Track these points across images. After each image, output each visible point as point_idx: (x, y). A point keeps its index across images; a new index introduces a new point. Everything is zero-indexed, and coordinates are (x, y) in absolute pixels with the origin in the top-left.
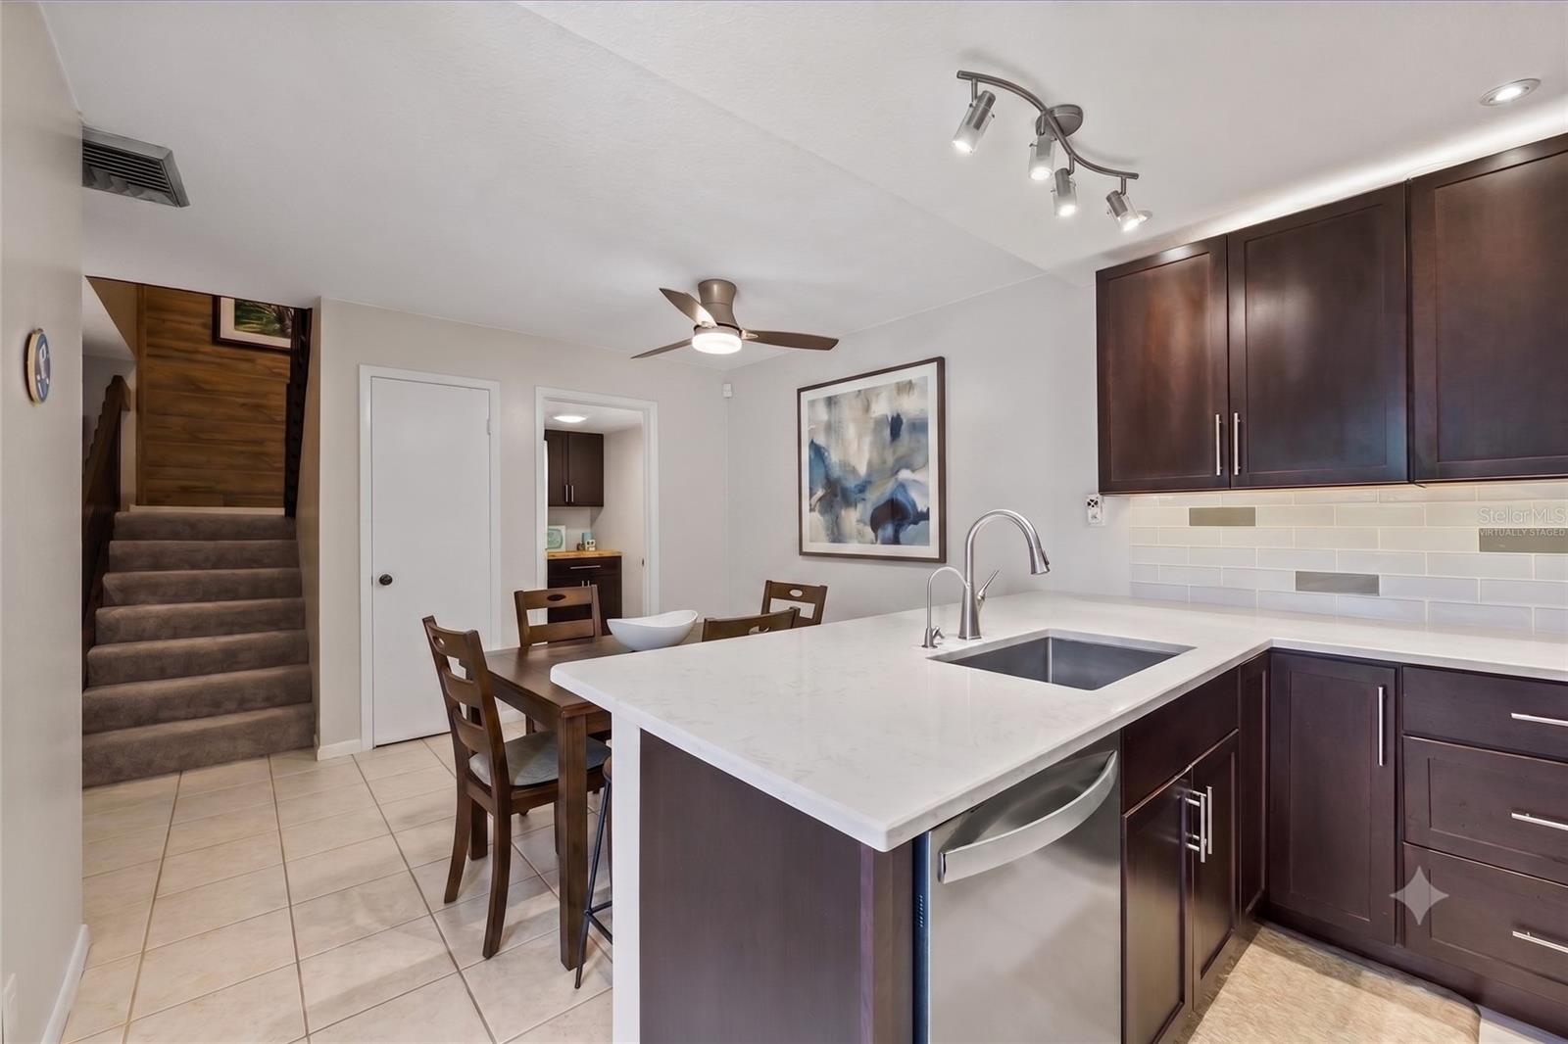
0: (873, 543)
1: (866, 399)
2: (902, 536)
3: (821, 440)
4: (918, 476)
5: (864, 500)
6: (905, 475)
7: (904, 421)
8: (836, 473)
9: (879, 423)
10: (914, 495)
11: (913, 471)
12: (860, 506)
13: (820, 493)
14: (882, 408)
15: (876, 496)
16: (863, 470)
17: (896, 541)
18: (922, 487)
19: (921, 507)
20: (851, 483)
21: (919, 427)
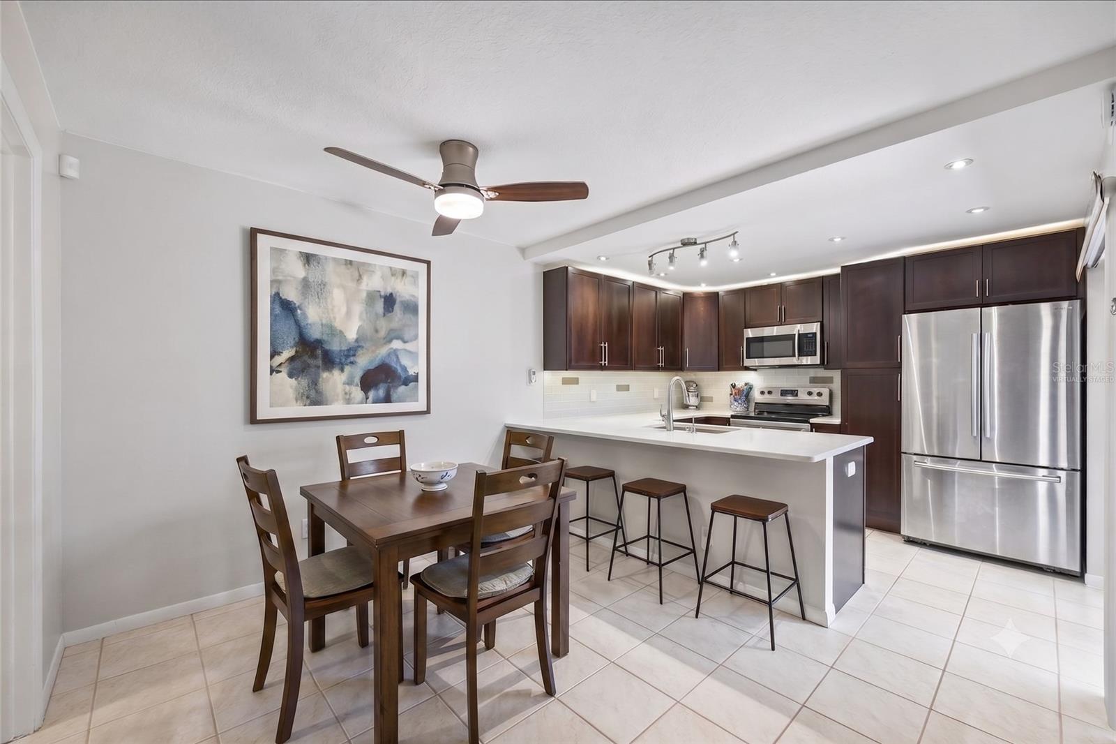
0: (362, 403)
1: (359, 271)
2: (394, 396)
3: (291, 294)
4: (409, 346)
5: (352, 363)
6: (396, 344)
7: (398, 301)
8: (315, 333)
9: (371, 297)
10: (405, 361)
11: (405, 342)
12: (347, 369)
13: (287, 354)
14: (374, 282)
15: (364, 361)
16: (352, 335)
17: (387, 399)
18: (414, 355)
19: (411, 372)
20: (335, 346)
21: (411, 308)
